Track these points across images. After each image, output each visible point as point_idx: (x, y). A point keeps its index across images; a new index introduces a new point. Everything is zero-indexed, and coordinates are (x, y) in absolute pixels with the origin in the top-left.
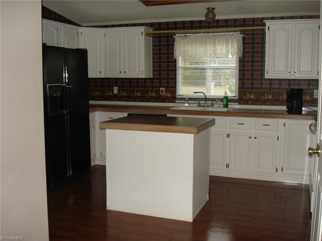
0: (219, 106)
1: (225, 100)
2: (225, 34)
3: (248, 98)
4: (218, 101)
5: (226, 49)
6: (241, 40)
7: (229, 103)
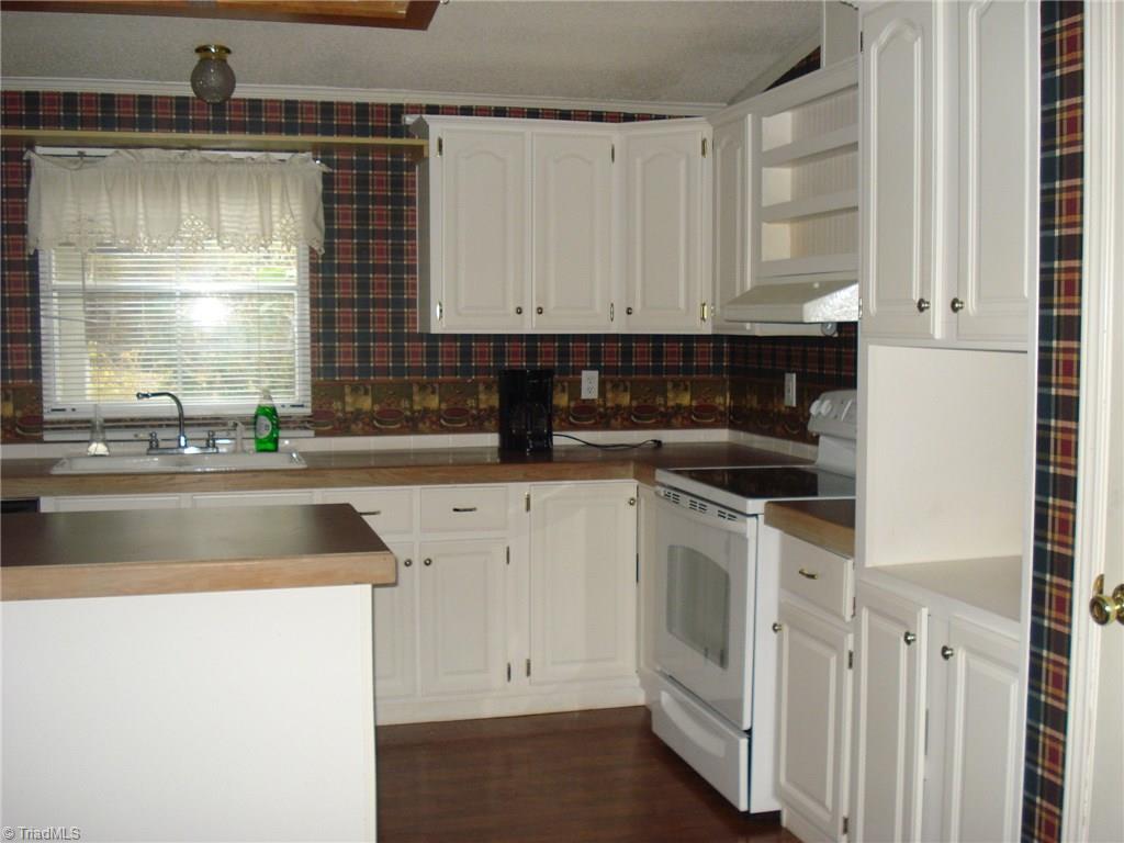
0: (239, 448)
1: (264, 421)
2: (253, 159)
3: (349, 409)
4: (236, 425)
5: (261, 217)
6: (320, 186)
7: (281, 433)
